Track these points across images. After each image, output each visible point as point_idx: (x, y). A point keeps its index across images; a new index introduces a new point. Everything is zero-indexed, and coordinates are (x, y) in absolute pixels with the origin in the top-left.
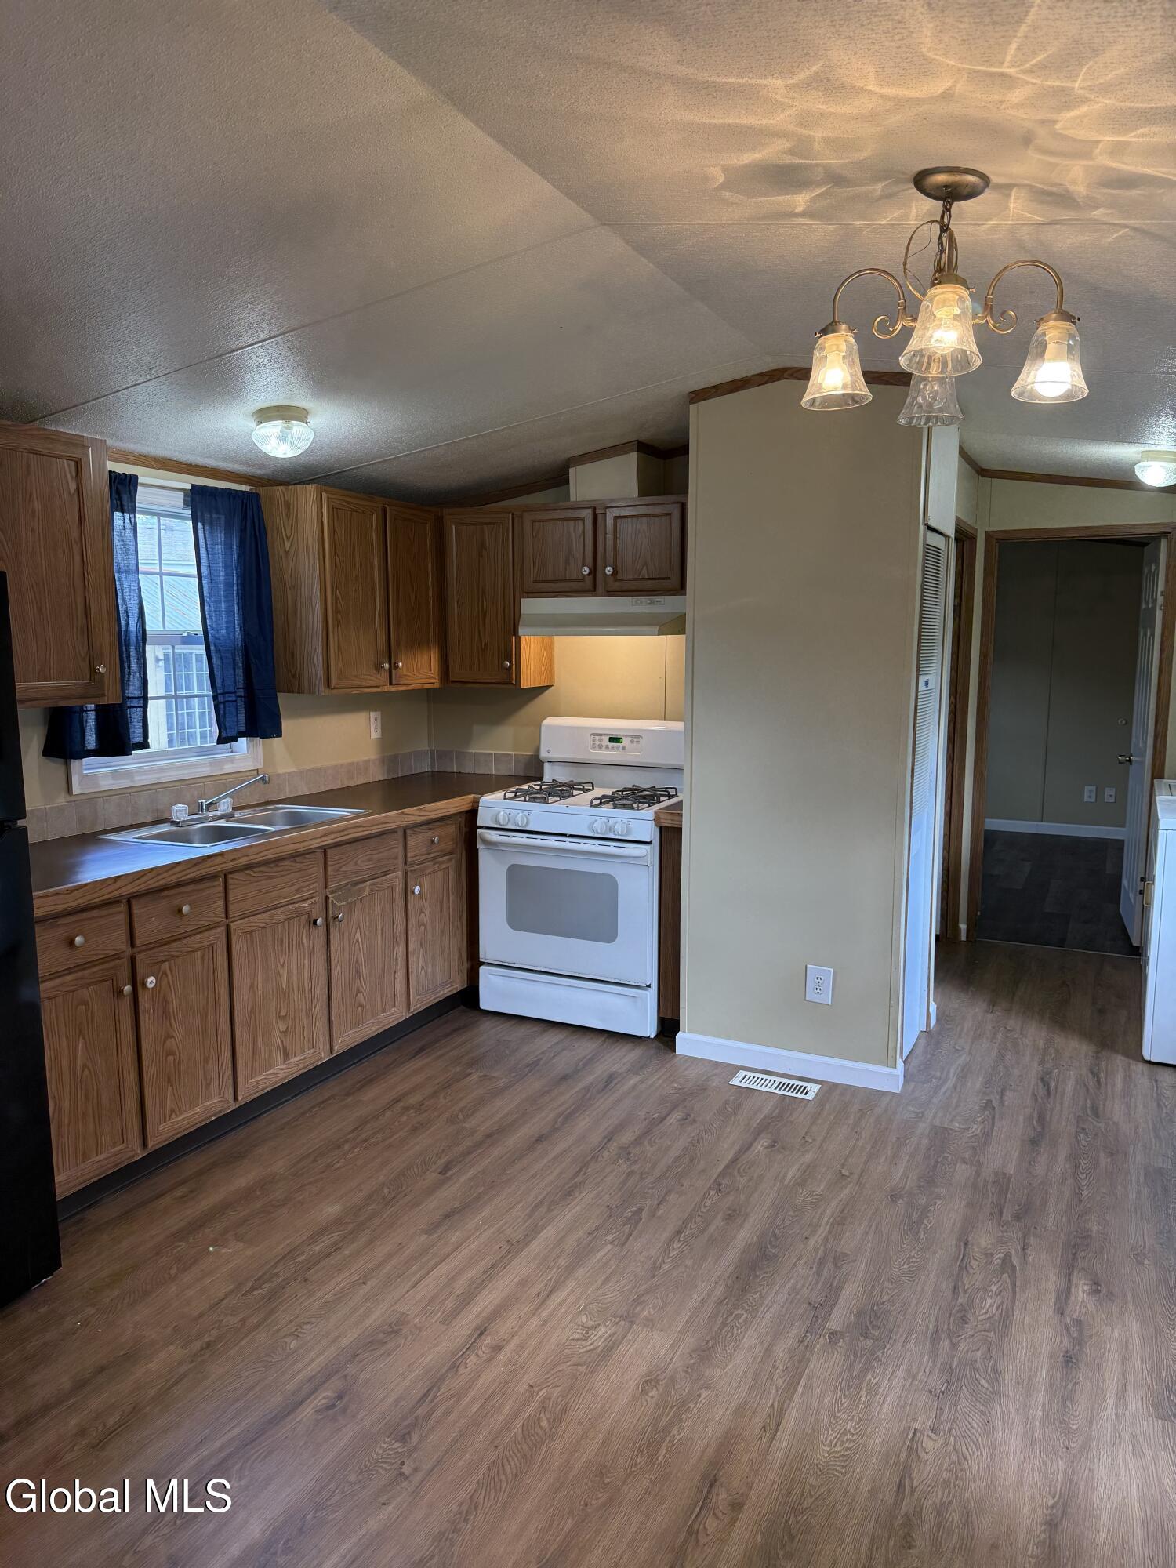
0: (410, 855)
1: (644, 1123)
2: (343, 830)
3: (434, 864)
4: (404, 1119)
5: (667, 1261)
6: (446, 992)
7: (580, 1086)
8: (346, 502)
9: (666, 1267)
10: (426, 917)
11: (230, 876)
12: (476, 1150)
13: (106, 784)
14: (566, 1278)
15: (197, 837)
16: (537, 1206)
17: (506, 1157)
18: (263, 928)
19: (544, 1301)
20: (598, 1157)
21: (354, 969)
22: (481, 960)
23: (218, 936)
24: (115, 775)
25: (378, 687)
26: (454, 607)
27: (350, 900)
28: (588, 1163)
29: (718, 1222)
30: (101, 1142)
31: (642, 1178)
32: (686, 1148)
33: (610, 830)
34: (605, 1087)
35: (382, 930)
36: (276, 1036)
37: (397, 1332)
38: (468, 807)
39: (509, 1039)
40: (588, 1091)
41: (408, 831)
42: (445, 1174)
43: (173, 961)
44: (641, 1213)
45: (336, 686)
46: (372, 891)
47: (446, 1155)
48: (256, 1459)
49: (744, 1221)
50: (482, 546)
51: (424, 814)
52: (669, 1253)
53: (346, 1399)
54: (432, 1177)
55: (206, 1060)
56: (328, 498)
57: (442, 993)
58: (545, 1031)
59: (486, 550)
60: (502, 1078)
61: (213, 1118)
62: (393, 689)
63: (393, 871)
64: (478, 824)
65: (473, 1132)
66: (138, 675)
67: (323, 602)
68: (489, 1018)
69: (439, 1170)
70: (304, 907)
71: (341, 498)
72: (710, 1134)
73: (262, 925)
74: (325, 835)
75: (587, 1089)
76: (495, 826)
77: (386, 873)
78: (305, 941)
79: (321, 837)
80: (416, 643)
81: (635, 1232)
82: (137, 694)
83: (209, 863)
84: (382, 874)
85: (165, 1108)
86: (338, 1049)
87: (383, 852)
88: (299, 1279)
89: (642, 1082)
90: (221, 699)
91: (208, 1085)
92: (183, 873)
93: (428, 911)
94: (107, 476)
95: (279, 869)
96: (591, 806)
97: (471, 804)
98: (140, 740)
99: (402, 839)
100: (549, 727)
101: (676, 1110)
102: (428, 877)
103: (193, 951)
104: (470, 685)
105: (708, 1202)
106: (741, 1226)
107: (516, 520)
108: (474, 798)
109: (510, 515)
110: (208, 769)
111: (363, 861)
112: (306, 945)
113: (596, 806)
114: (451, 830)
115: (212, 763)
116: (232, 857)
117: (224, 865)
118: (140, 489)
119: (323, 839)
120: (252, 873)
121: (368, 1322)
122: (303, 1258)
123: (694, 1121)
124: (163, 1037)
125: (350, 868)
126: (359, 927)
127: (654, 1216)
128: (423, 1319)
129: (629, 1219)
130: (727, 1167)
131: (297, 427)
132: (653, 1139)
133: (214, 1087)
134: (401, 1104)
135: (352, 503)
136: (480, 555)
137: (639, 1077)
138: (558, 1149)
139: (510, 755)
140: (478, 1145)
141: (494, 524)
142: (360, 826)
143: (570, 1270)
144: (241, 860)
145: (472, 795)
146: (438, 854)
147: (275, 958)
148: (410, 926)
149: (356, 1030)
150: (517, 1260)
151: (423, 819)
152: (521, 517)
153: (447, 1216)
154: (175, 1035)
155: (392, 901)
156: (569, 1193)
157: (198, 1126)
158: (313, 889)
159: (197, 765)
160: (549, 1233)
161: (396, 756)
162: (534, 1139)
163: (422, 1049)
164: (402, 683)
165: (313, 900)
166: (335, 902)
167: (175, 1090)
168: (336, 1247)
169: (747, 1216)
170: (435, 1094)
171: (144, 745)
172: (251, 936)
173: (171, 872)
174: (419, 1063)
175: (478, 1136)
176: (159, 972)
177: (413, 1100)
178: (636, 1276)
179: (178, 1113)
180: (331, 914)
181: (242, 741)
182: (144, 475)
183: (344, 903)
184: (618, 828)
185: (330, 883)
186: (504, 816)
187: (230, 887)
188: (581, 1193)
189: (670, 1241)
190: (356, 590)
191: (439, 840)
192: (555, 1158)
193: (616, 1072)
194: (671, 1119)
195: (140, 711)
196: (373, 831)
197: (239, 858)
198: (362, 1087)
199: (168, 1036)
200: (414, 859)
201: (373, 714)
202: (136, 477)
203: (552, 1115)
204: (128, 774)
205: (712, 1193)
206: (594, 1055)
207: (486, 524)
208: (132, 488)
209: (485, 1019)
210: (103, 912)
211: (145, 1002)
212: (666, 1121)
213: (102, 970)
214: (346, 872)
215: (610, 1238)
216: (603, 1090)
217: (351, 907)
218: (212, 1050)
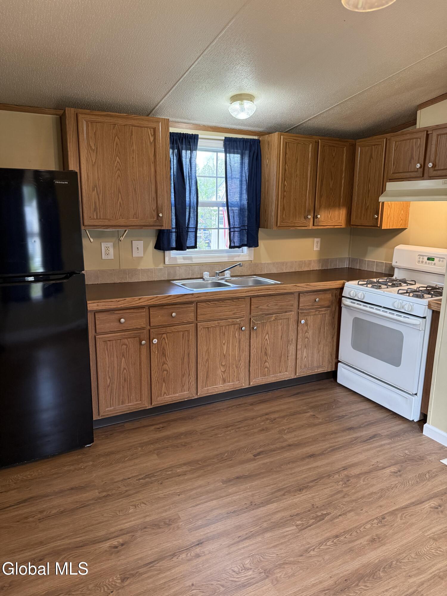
0: (300, 305)
1: (371, 467)
2: (259, 290)
3: (316, 311)
4: (263, 423)
5: (315, 550)
6: (320, 370)
7: (355, 435)
8: (294, 139)
9: (312, 553)
10: (310, 334)
11: (198, 304)
12: (277, 451)
13: (180, 261)
14: (259, 535)
15: (209, 286)
16: (279, 490)
17: (288, 459)
18: (214, 327)
19: (239, 542)
20: (331, 476)
21: (264, 352)
22: (339, 360)
23: (191, 327)
24: (184, 258)
25: (306, 226)
26: (356, 188)
27: (263, 321)
28: (323, 478)
29: (363, 541)
30: (131, 399)
31: (344, 497)
32: (382, 490)
33: (403, 308)
34: (367, 440)
35: (281, 337)
36: (219, 372)
37: (169, 525)
38: (340, 286)
39: (340, 401)
40: (356, 439)
41: (301, 294)
42: (255, 457)
43: (168, 334)
44: (326, 516)
45: (280, 226)
46: (276, 319)
47: (264, 448)
48: (72, 556)
49: (380, 546)
50: (371, 157)
51: (309, 287)
52: (321, 546)
53: (124, 547)
54: (250, 456)
55: (183, 376)
56: (284, 138)
57: (316, 371)
58: (361, 402)
59: (372, 158)
60: (320, 419)
61: (186, 400)
62: (315, 228)
63: (291, 311)
64: (343, 295)
65: (286, 440)
66: (193, 219)
67: (277, 187)
68: (340, 388)
69: (254, 454)
70: (237, 321)
71: (292, 138)
72: (403, 486)
73: (214, 326)
74: (248, 292)
75: (356, 438)
76: (349, 297)
77: (286, 312)
78: (237, 335)
79: (246, 292)
80: (332, 205)
81: (314, 526)
82: (193, 226)
83: (185, 297)
84: (284, 312)
85: (161, 391)
86: (252, 384)
87: (284, 302)
88: (160, 482)
89: (389, 444)
90: (232, 230)
91: (183, 386)
92: (172, 300)
93: (310, 332)
94: (169, 134)
95: (223, 303)
96: (398, 293)
97: (341, 285)
98: (193, 245)
99: (297, 297)
100: (399, 250)
101: (395, 466)
102: (312, 317)
103: (178, 332)
104: (359, 227)
105: (368, 526)
106: (375, 549)
107: (388, 141)
108: (344, 282)
109: (385, 139)
110: (227, 259)
111: (271, 305)
112: (237, 337)
113: (401, 294)
114: (329, 296)
115: (229, 257)
116: (197, 296)
117: (193, 299)
118: (199, 140)
119: (247, 293)
120: (210, 304)
121: (164, 514)
122: (170, 473)
123: (400, 476)
124: (162, 364)
125: (265, 307)
126: (267, 333)
127: (331, 521)
128: (183, 525)
129: (318, 516)
130: (397, 510)
131: (247, 104)
132: (367, 478)
133: (186, 387)
134: (267, 417)
135: (298, 140)
136: (370, 161)
137: (390, 440)
138: (315, 465)
139: (383, 263)
140: (283, 448)
141: (377, 145)
142: (269, 289)
143: (266, 530)
144: (202, 298)
145: (343, 281)
146: (320, 306)
147: (220, 340)
148: (299, 337)
149: (264, 378)
150: (244, 515)
151: (308, 289)
152: (389, 140)
153: (238, 478)
154: (167, 363)
155: (288, 325)
156: (300, 490)
157: (178, 401)
158: (243, 314)
159: (222, 257)
160: (273, 507)
161: (328, 259)
162: (308, 455)
163: (298, 394)
164: (320, 225)
165: (242, 319)
166: (254, 321)
167: (166, 384)
168: (184, 474)
169: (384, 544)
170: (284, 417)
171: (195, 247)
172: (208, 330)
173: (166, 299)
174: (292, 399)
175: (284, 444)
176: (161, 338)
177: (273, 416)
178: (292, 551)
179: (167, 394)
180: (251, 326)
181: (245, 248)
182: (202, 134)
183: (259, 322)
184: (406, 307)
185: (252, 313)
186: (353, 292)
187: (198, 308)
188: (306, 492)
189: (328, 539)
190: (296, 181)
191: (319, 301)
192: (310, 468)
193: (380, 434)
194: (388, 470)
195: (194, 233)
196: (277, 292)
197: (201, 297)
198: (260, 403)
199: (164, 363)
200: (303, 307)
201: (316, 240)
202: (198, 135)
203: (328, 445)
204: (190, 258)
205: (376, 521)
206: (375, 422)
207: (374, 145)
208: (195, 140)
209: (337, 388)
210: (135, 311)
211: (153, 348)
212: (384, 470)
213: (134, 333)
214: (261, 309)
215: (298, 522)
216: (364, 441)
217: (263, 324)
218: (186, 372)
